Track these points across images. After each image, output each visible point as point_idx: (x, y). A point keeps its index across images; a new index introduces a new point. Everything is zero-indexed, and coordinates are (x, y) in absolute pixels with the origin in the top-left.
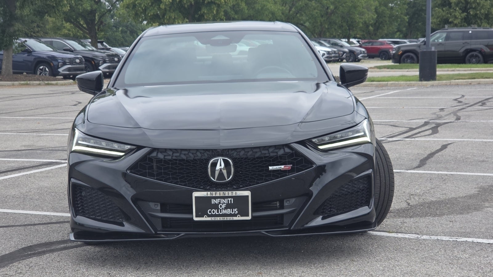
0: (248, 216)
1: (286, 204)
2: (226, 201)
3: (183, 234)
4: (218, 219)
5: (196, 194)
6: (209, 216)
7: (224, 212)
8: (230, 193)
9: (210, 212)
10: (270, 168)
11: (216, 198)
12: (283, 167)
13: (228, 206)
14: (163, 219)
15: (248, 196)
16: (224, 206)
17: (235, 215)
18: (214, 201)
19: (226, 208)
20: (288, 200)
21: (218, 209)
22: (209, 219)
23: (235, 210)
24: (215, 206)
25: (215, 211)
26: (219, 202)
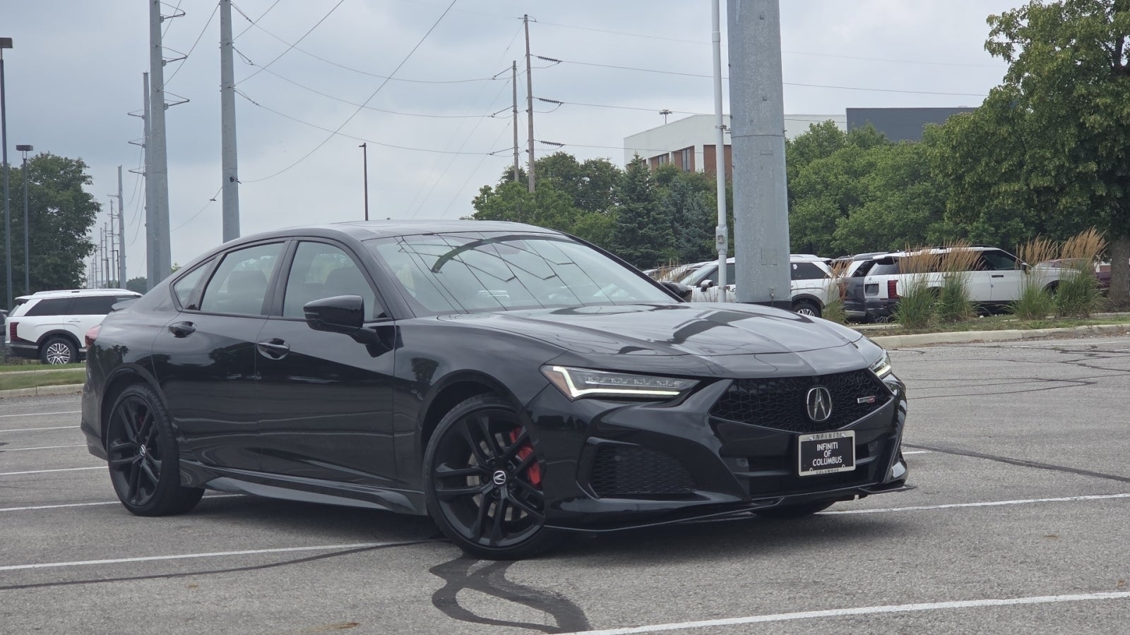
0: (852, 465)
2: (829, 446)
3: (783, 498)
4: (824, 471)
5: (803, 438)
6: (814, 468)
7: (830, 461)
8: (834, 435)
9: (815, 462)
10: (858, 400)
11: (821, 442)
13: (834, 453)
14: (752, 479)
15: (852, 438)
16: (829, 453)
17: (839, 465)
18: (820, 447)
19: (831, 456)
21: (823, 457)
22: (814, 473)
23: (839, 458)
24: (820, 455)
25: (821, 460)
26: (825, 448)
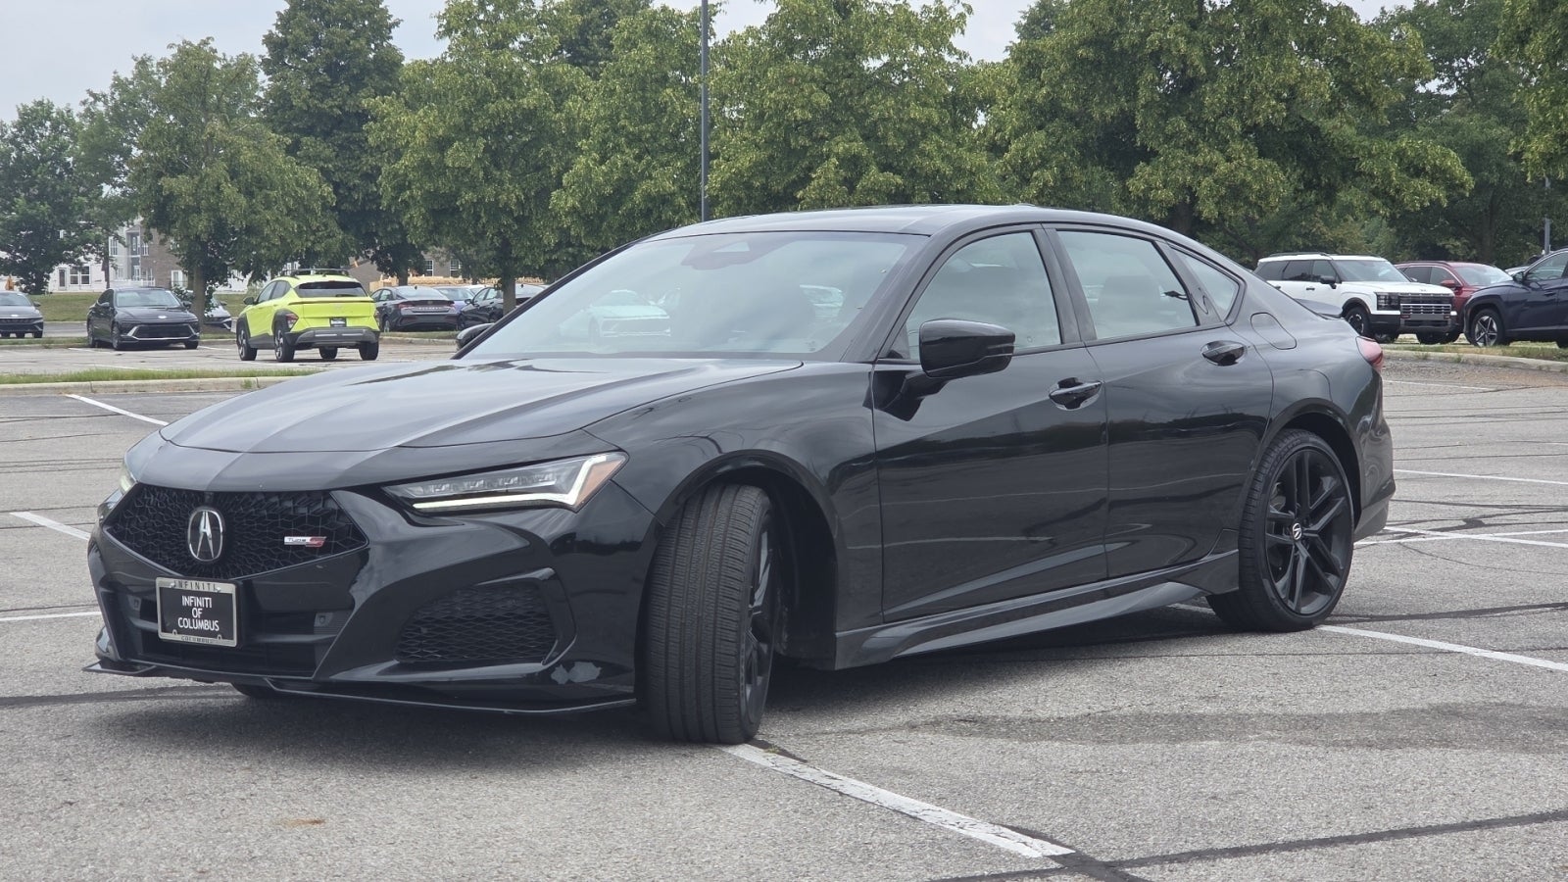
0: (232, 639)
1: (318, 623)
2: (199, 602)
4: (193, 639)
5: (161, 582)
6: (181, 631)
7: (201, 625)
8: (205, 586)
9: (181, 623)
10: (288, 540)
11: (189, 593)
12: (308, 539)
13: (206, 614)
15: (231, 595)
16: (199, 613)
17: (212, 634)
18: (186, 601)
19: (203, 618)
20: (323, 614)
21: (192, 618)
22: (179, 638)
23: (216, 623)
24: (187, 612)
25: (188, 621)
26: (193, 603)
